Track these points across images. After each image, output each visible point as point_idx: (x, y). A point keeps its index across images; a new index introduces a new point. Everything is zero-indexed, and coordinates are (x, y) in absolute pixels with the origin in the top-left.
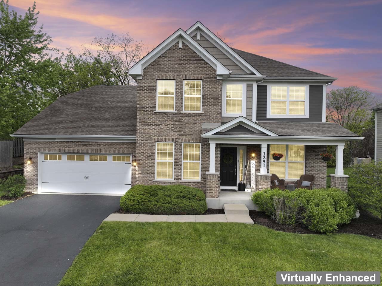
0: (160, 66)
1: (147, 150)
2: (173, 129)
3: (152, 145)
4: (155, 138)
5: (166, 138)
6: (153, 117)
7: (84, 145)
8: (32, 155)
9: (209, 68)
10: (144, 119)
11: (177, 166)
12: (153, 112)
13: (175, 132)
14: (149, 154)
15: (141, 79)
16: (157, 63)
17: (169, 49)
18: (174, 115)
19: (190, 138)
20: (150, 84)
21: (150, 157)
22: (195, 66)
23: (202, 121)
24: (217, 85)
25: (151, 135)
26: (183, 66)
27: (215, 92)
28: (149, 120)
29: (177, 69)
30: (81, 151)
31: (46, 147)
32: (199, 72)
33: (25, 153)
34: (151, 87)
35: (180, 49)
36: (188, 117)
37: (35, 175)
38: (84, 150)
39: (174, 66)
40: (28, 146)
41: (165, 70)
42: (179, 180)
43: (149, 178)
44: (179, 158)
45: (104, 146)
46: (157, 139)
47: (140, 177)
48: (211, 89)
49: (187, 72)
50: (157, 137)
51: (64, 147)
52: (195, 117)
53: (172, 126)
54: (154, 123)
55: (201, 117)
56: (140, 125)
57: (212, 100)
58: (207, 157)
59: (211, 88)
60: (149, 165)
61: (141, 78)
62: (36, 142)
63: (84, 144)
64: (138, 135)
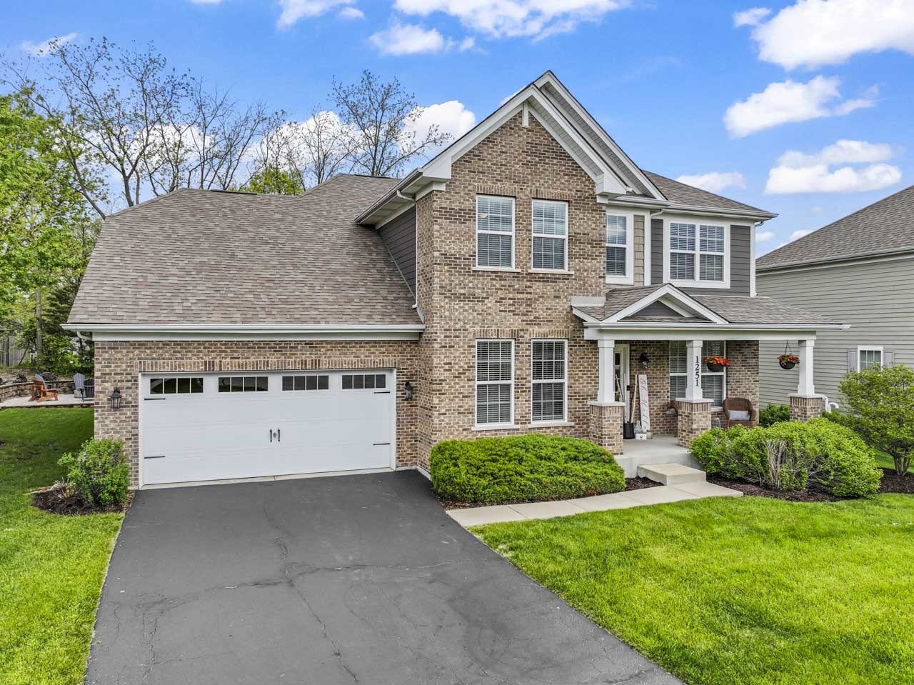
0: (483, 163)
1: (457, 359)
2: (512, 308)
3: (468, 347)
4: (475, 330)
5: (498, 330)
6: (470, 282)
7: (274, 351)
8: (119, 381)
9: (583, 176)
10: (451, 284)
11: (521, 392)
12: (469, 269)
13: (517, 317)
14: (462, 367)
15: (441, 191)
16: (476, 156)
17: (502, 127)
18: (513, 277)
19: (548, 330)
20: (463, 203)
21: (465, 373)
22: (554, 170)
23: (570, 291)
24: (598, 214)
25: (467, 324)
26: (530, 168)
27: (594, 229)
28: (462, 288)
29: (520, 173)
30: (268, 366)
31: (163, 359)
32: (563, 183)
33: (97, 378)
34: (466, 210)
35: (525, 130)
36: (543, 281)
37: (131, 439)
38: (275, 362)
39: (513, 166)
40: (106, 355)
41: (493, 174)
42: (526, 423)
43: (464, 423)
44: (526, 375)
45: (328, 350)
46: (481, 332)
47: (443, 423)
48: (586, 222)
49: (539, 181)
50: (479, 328)
51: (218, 357)
52: (556, 282)
53: (511, 302)
54: (471, 295)
55: (569, 282)
56: (441, 300)
57: (589, 246)
58: (580, 371)
59: (586, 220)
60: (462, 393)
61: (443, 188)
62: (131, 345)
63: (276, 348)
64: (438, 323)
